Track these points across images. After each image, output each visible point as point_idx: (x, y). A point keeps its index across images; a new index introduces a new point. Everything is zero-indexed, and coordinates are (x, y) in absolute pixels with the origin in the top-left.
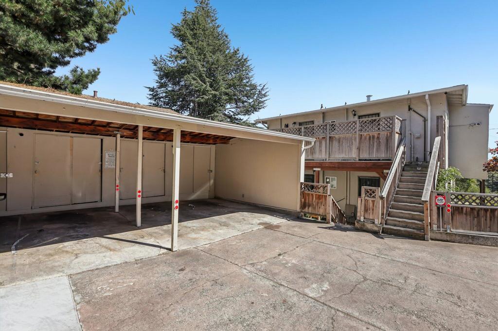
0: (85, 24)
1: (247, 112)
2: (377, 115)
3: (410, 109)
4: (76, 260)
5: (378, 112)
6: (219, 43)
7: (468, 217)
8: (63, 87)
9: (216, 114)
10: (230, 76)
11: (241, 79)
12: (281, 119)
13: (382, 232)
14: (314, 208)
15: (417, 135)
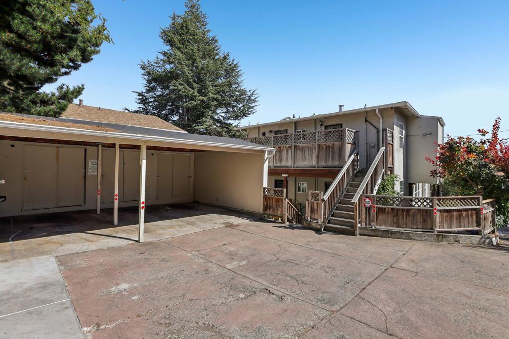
0: (71, 48)
1: (237, 117)
2: (340, 126)
3: (366, 121)
4: (61, 248)
5: (341, 123)
6: (209, 49)
7: (390, 216)
8: (50, 102)
9: (204, 119)
10: (220, 80)
11: (230, 85)
12: (259, 128)
13: (324, 230)
14: (274, 210)
15: (372, 145)
